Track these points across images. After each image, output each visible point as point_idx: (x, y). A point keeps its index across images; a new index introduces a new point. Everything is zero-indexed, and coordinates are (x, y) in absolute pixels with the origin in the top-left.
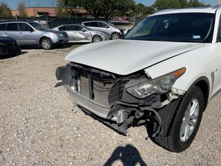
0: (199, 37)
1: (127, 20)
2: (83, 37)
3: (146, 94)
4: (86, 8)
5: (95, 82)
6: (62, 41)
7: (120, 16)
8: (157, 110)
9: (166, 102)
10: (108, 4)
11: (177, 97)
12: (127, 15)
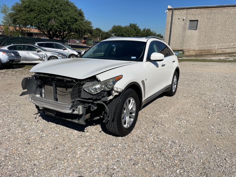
0: (135, 58)
1: (85, 43)
2: (38, 57)
3: (97, 92)
4: (39, 28)
5: (58, 88)
6: (13, 61)
7: (78, 39)
8: (105, 102)
9: (111, 97)
10: (64, 26)
11: (117, 94)
12: (85, 38)
